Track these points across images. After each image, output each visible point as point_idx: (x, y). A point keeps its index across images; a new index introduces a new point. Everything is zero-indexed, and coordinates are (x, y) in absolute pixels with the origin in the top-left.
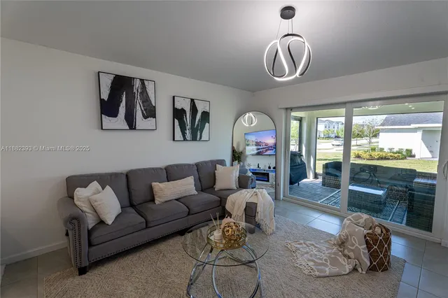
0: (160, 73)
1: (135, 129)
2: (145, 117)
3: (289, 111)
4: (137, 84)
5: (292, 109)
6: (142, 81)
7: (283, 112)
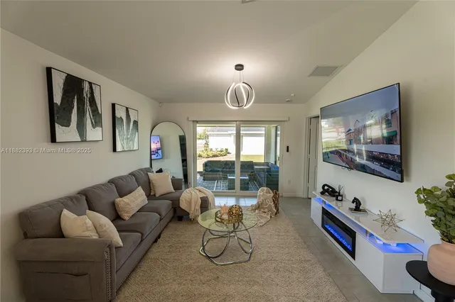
0: (100, 75)
1: (86, 141)
2: (94, 127)
3: (195, 123)
4: (86, 86)
5: (197, 122)
6: (90, 83)
7: (191, 123)
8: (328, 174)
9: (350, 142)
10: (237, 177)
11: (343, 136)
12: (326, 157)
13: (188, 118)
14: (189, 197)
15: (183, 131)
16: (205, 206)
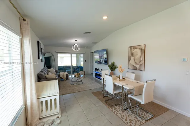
8: (96, 66)
9: (100, 58)
10: (71, 70)
11: (99, 57)
12: (96, 62)
13: (55, 52)
14: (62, 74)
15: (53, 55)
16: (67, 76)
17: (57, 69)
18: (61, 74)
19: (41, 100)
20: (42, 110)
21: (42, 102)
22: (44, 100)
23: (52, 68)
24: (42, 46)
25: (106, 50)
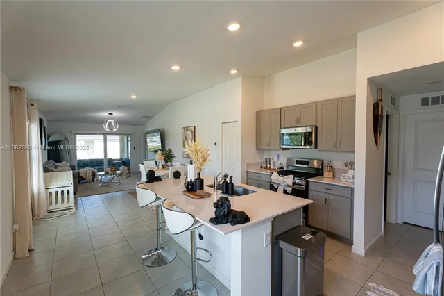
3: (76, 134)
7: (73, 135)
14: (84, 171)
15: (66, 139)
16: (94, 174)
17: (75, 164)
18: (82, 171)
19: (50, 190)
20: (51, 204)
21: (51, 193)
22: (53, 191)
23: (65, 162)
24: (45, 124)
25: (159, 131)
